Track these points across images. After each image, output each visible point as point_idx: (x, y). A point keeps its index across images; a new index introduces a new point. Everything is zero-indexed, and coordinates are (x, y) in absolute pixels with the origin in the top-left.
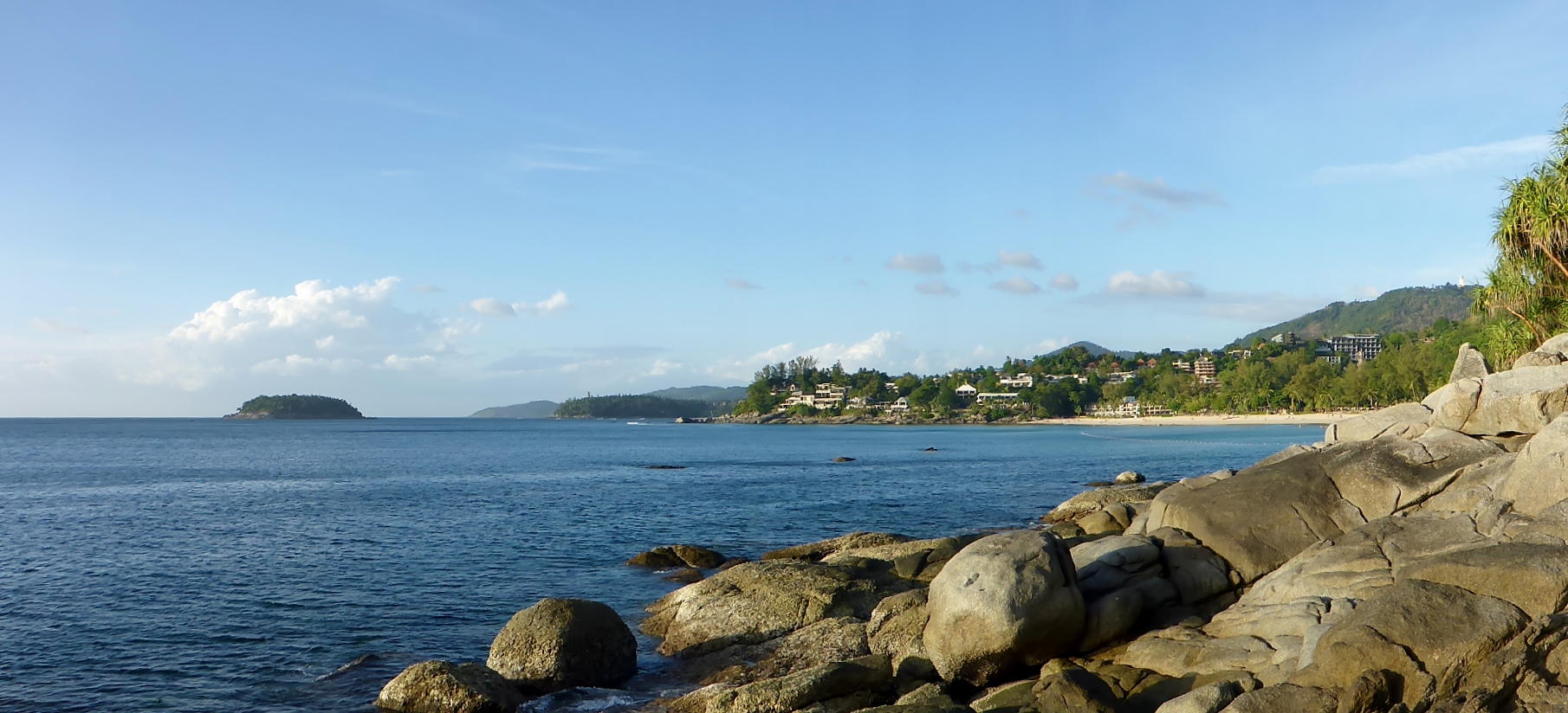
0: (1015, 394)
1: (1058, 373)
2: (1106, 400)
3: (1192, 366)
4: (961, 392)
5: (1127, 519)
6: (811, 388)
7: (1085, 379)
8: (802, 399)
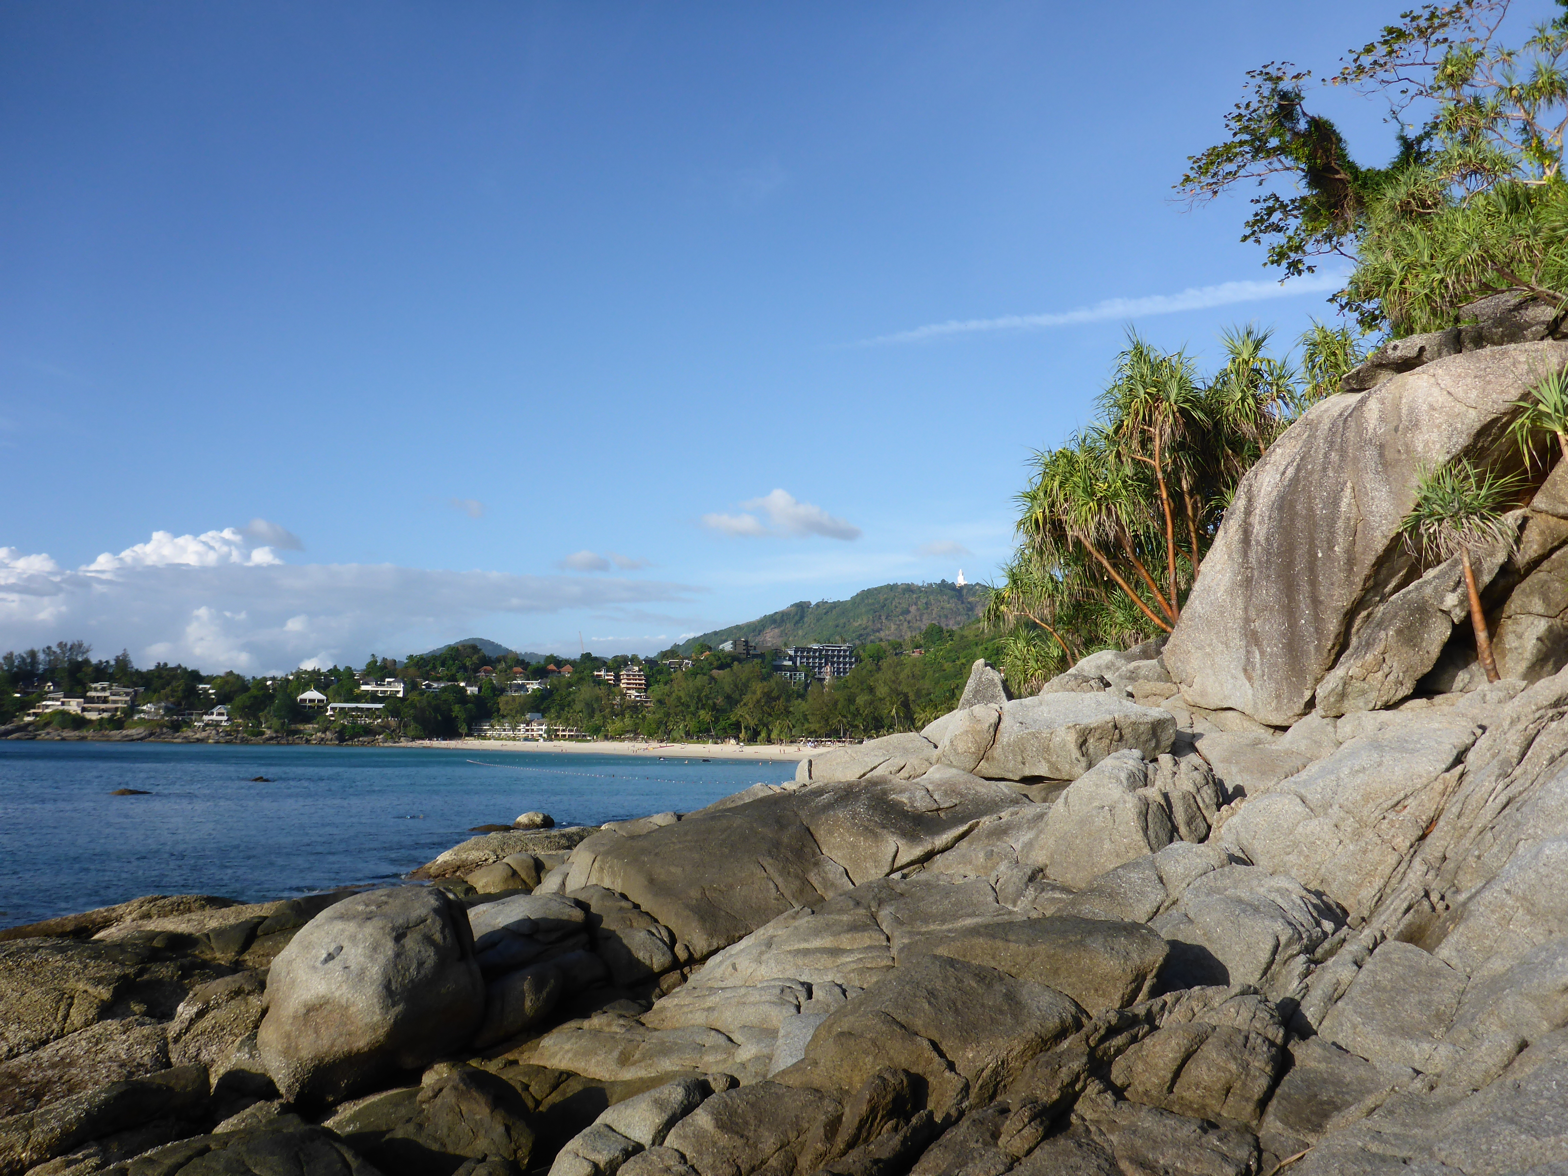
0: (380, 706)
1: (438, 680)
2: (504, 717)
3: (618, 678)
4: (304, 700)
5: (534, 874)
6: (79, 689)
7: (475, 689)
8: (63, 704)
